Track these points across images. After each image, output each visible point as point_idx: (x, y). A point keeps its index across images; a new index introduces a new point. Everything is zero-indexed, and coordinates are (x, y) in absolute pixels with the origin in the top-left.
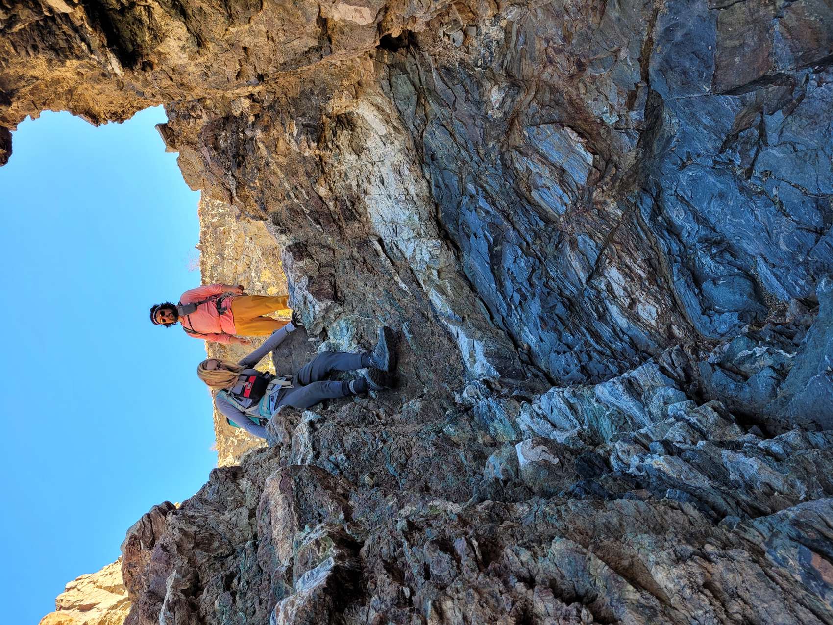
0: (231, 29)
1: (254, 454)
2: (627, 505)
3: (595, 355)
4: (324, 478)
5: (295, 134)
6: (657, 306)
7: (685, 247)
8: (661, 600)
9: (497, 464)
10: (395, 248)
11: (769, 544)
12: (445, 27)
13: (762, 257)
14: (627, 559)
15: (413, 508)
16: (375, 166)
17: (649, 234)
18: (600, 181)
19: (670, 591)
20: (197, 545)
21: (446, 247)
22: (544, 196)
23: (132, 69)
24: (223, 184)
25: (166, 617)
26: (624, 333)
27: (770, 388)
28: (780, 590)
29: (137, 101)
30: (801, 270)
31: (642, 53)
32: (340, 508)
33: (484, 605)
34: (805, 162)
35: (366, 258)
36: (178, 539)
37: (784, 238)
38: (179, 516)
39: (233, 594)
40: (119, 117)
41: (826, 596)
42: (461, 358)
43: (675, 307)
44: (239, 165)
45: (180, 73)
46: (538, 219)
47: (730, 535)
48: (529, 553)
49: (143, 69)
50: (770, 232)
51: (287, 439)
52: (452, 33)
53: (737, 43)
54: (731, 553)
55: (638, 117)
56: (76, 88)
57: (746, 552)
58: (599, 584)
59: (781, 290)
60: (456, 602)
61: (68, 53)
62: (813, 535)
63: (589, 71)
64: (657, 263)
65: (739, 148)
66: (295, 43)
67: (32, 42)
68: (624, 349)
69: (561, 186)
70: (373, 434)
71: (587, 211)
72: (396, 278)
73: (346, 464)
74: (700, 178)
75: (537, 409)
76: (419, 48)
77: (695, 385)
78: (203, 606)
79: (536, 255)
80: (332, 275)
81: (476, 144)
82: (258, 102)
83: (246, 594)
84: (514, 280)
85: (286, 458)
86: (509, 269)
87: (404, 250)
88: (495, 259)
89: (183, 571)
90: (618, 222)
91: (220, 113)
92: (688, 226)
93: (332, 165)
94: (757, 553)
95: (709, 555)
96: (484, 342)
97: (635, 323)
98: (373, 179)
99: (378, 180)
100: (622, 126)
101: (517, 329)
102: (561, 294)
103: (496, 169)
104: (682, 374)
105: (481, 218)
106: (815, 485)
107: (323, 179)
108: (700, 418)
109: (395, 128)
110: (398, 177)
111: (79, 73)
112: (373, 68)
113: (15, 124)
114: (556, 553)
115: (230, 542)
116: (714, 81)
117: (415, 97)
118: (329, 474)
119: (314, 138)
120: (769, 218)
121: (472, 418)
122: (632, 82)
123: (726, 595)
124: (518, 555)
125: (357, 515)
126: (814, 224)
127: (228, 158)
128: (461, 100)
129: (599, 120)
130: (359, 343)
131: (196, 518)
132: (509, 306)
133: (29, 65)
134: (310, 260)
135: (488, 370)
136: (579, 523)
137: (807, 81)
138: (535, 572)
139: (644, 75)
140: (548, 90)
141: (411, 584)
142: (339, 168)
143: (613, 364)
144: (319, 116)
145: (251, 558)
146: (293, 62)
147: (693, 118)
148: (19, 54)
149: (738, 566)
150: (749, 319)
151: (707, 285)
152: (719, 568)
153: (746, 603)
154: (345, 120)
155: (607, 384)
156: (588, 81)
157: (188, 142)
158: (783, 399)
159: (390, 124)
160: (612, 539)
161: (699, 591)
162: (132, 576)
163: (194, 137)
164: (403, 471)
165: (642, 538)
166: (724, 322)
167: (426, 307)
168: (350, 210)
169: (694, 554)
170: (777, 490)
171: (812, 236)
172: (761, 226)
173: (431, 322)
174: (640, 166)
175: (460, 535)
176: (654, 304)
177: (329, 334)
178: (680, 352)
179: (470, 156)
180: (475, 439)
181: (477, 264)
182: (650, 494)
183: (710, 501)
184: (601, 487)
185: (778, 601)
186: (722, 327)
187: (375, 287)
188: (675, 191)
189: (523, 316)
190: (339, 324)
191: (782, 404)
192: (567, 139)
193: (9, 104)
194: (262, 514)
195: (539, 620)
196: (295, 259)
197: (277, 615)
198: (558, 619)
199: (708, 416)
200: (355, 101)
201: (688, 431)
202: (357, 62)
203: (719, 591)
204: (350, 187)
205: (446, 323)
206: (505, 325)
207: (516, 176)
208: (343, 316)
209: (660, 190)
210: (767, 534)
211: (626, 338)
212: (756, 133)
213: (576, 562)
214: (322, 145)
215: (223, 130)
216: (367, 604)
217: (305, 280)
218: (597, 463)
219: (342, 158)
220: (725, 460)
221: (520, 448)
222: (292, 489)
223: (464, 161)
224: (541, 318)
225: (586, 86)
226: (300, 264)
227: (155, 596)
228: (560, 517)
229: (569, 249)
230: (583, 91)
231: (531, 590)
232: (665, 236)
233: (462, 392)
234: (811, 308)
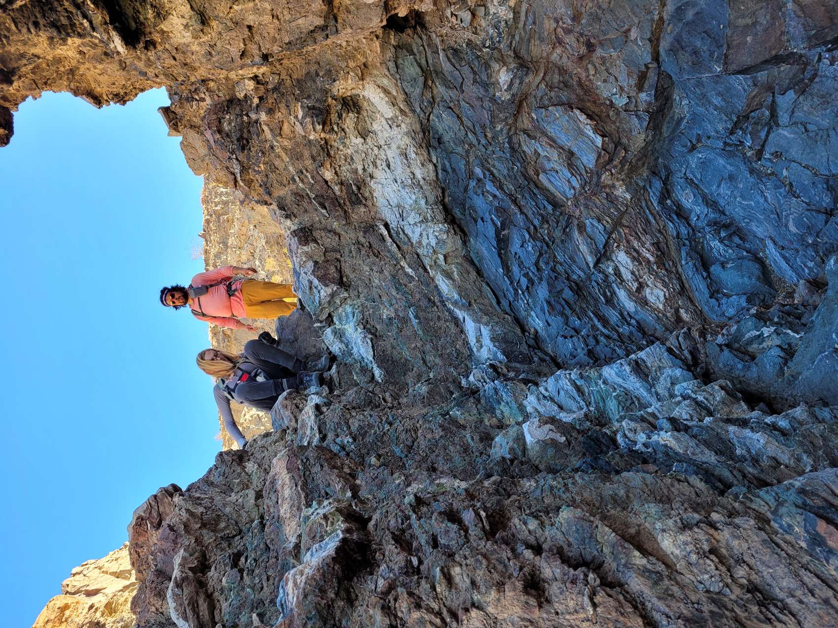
0: (235, 7)
1: (259, 438)
2: (634, 478)
3: (602, 339)
4: (331, 458)
5: (300, 117)
6: (665, 290)
7: (693, 230)
8: (668, 566)
9: (504, 444)
10: (401, 232)
11: (775, 512)
12: (453, 6)
13: (772, 239)
14: (634, 527)
15: (420, 486)
16: (381, 149)
17: (658, 217)
18: (608, 164)
19: (676, 557)
20: (204, 525)
21: (452, 231)
22: (552, 179)
23: (135, 48)
24: (227, 168)
25: (174, 594)
26: (631, 317)
27: (778, 367)
28: (785, 555)
29: (140, 82)
30: (811, 252)
31: (652, 33)
32: (347, 486)
33: (492, 570)
34: (816, 142)
35: (372, 243)
36: (184, 520)
37: (793, 219)
38: (185, 497)
39: (241, 571)
40: (122, 99)
41: (831, 562)
42: (468, 343)
43: (683, 290)
44: (243, 148)
45: (183, 53)
46: (546, 203)
47: (737, 505)
48: (536, 522)
49: (146, 48)
50: (780, 214)
51: (293, 424)
52: (460, 13)
53: (749, 21)
54: (737, 521)
55: (648, 99)
56: (78, 68)
57: (751, 520)
58: (606, 550)
59: (790, 272)
60: (464, 568)
61: (70, 31)
62: (819, 502)
63: (599, 52)
64: (665, 246)
65: (750, 129)
66: (300, 21)
67: (33, 19)
68: (631, 333)
69: (569, 169)
70: (380, 417)
71: (595, 194)
72: (402, 264)
73: (353, 446)
74: (710, 161)
75: (543, 392)
76: (426, 29)
77: (702, 368)
78: (211, 583)
79: (544, 239)
80: (338, 260)
81: (483, 127)
82: (263, 84)
83: (253, 571)
84: (521, 264)
85: (292, 441)
86: (516, 253)
87: (410, 234)
88: (502, 243)
89: (190, 549)
90: (627, 206)
91: (223, 95)
92: (697, 209)
93: (338, 149)
94: (763, 522)
95: (715, 523)
96: (490, 326)
97: (642, 307)
98: (379, 162)
99: (384, 164)
100: (632, 107)
101: (523, 313)
102: (568, 279)
103: (504, 152)
104: (689, 357)
105: (488, 202)
106: (821, 459)
107: (328, 163)
108: (707, 396)
109: (401, 111)
110: (405, 161)
111: (81, 52)
112: (379, 49)
113: (17, 104)
114: (563, 522)
115: (236, 523)
116: (726, 60)
117: (421, 79)
118: (335, 454)
119: (319, 120)
120: (779, 200)
121: (479, 401)
122: (642, 63)
123: (732, 561)
124: (525, 523)
125: (364, 493)
126: (824, 205)
127: (232, 142)
128: (469, 82)
129: (608, 102)
130: (364, 328)
131: (202, 499)
132: (516, 290)
133: (30, 43)
134: (315, 245)
135: (495, 354)
136: (586, 495)
137: (820, 60)
138: (543, 540)
139: (655, 55)
140: (557, 71)
141: (419, 554)
142: (345, 152)
143: (620, 347)
144: (324, 98)
145: (259, 536)
146: (298, 42)
147: (704, 99)
148: (20, 31)
149: (744, 534)
150: (757, 302)
151: (715, 269)
152: (725, 535)
153: (751, 568)
154: (351, 103)
155: (614, 366)
156: (597, 62)
157: (191, 126)
158: (790, 377)
159: (396, 107)
160: (619, 509)
161: (705, 556)
162: (139, 556)
163: (197, 121)
164: (410, 452)
165: (649, 507)
166: (732, 305)
167: (432, 292)
168: (355, 195)
169: (700, 521)
170: (783, 464)
171: (822, 217)
172: (770, 208)
173: (437, 307)
174: (649, 148)
175: (468, 507)
176: (662, 287)
177: (335, 319)
178: (688, 335)
179: (477, 139)
180: (482, 421)
181: (484, 249)
182: (657, 469)
183: (716, 474)
184: (608, 463)
185: (783, 566)
186: (730, 310)
187: (381, 272)
188: (685, 174)
189: (530, 301)
190: (345, 309)
191: (790, 383)
192: (576, 122)
193: (10, 82)
194: (269, 493)
195: (546, 584)
196: (300, 244)
197: (287, 584)
198: (565, 583)
199: (716, 393)
200: (361, 83)
201: (694, 409)
202: (363, 43)
203: (725, 557)
204: (355, 171)
205: (452, 308)
206: (511, 310)
207: (524, 161)
208: (349, 301)
209: (669, 173)
210: (773, 504)
211: (633, 321)
212: (767, 113)
213: (583, 530)
214: (327, 128)
215: (227, 113)
216: (375, 573)
217: (310, 264)
218: (604, 441)
219: (347, 141)
220: (732, 436)
221: (527, 427)
222: (299, 469)
223: (471, 145)
224: (549, 303)
225: (595, 67)
226: (305, 248)
227: (163, 575)
228: (567, 489)
229: (576, 233)
230: (592, 72)
231: (538, 557)
232: (673, 219)
233: (468, 377)
234: (819, 288)
